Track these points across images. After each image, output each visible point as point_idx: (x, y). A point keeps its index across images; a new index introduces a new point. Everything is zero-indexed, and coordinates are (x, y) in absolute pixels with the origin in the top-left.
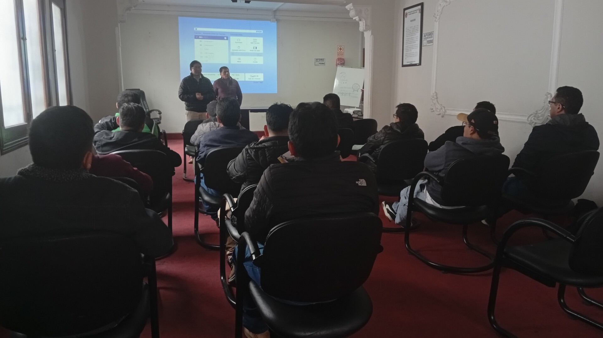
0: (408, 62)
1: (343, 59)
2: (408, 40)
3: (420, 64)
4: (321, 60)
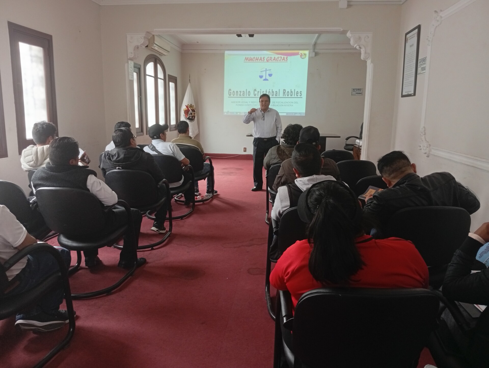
0: (406, 92)
2: (408, 68)
3: (415, 94)
4: (358, 90)
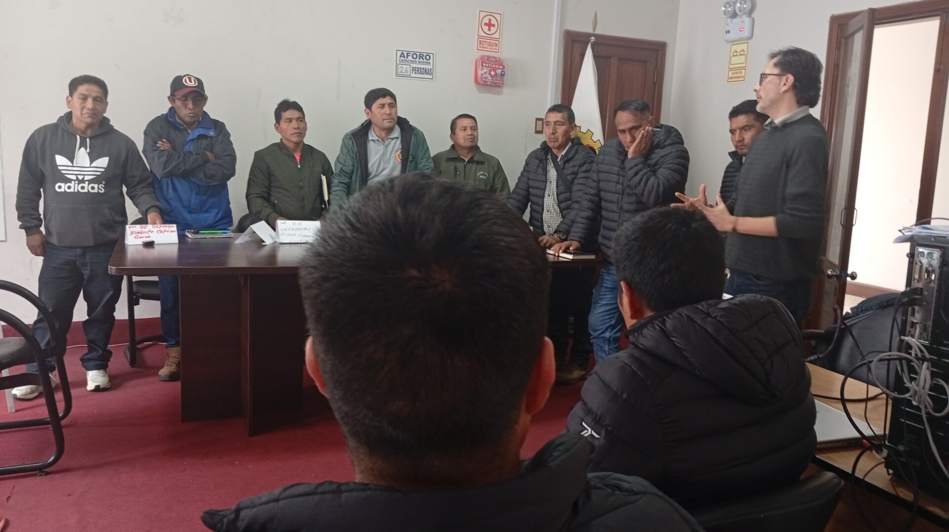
1: (499, 62)
4: (420, 59)
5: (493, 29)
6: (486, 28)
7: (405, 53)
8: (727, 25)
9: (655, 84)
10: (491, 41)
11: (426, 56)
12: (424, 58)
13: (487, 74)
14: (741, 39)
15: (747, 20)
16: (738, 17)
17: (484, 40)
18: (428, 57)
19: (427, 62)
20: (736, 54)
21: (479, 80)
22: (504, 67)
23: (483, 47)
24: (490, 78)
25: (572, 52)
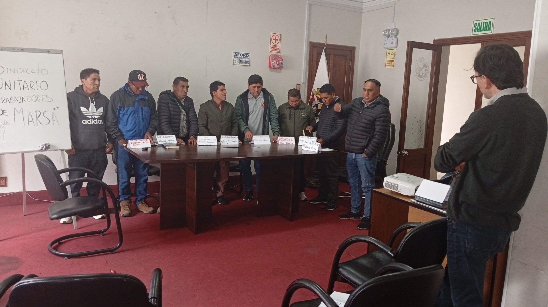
1: (281, 58)
4: (244, 56)
5: (277, 42)
6: (274, 41)
7: (237, 54)
8: (385, 41)
9: (350, 67)
10: (276, 47)
11: (247, 55)
12: (246, 56)
13: (275, 63)
14: (391, 47)
15: (395, 39)
16: (390, 37)
17: (273, 47)
18: (247, 56)
19: (247, 58)
20: (389, 54)
21: (272, 66)
22: (283, 60)
23: (272, 50)
24: (276, 65)
25: (313, 52)
